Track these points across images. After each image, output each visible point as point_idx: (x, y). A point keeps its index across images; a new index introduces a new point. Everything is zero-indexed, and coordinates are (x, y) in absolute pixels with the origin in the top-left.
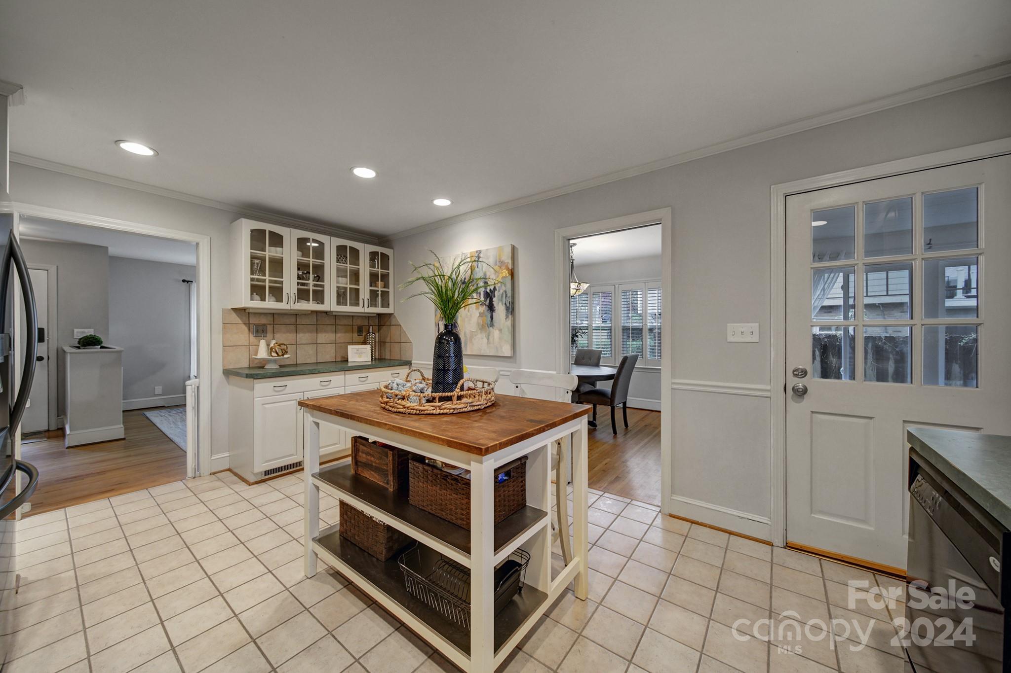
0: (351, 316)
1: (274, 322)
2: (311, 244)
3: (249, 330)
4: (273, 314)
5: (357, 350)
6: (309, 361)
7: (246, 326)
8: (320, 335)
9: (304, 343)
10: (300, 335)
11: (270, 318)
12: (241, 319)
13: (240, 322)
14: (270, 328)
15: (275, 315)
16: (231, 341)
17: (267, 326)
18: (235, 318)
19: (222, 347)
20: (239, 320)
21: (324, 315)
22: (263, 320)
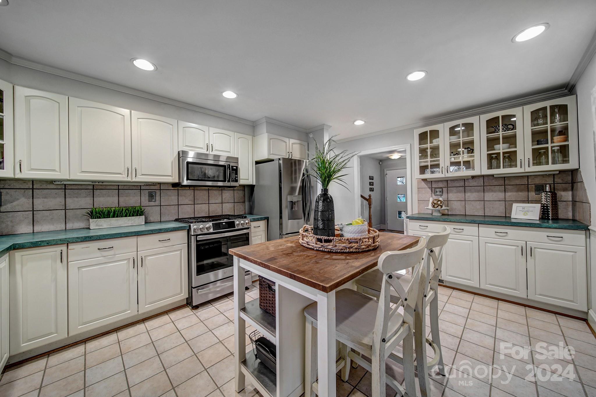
0: (525, 176)
1: (447, 186)
2: (461, 129)
3: (432, 191)
4: (447, 181)
5: (523, 208)
6: (476, 214)
7: (430, 189)
8: (486, 194)
9: (472, 200)
10: (468, 194)
11: (445, 184)
12: (427, 185)
13: (427, 187)
14: (445, 190)
15: (448, 181)
16: (421, 198)
17: (443, 189)
18: (423, 184)
19: (417, 201)
20: (426, 186)
21: (491, 178)
22: (440, 185)
